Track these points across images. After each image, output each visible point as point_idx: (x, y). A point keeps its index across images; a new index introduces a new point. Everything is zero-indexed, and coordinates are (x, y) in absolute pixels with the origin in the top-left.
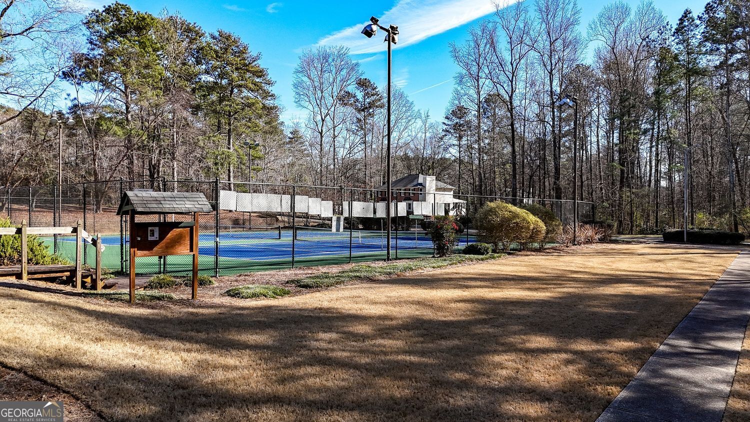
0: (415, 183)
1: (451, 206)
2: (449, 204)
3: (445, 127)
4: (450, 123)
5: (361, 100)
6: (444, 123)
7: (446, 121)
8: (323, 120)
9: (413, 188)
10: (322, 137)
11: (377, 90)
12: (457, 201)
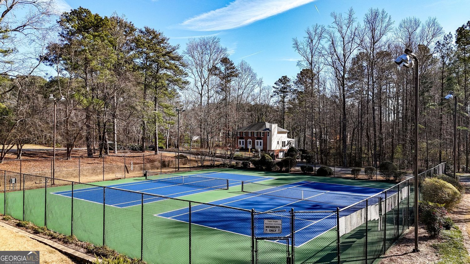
0: (264, 128)
1: (286, 143)
2: (285, 142)
3: (274, 90)
4: (277, 87)
5: (224, 72)
6: (274, 87)
7: (275, 86)
8: (202, 86)
9: (263, 132)
10: (201, 97)
11: (233, 65)
12: (290, 139)
